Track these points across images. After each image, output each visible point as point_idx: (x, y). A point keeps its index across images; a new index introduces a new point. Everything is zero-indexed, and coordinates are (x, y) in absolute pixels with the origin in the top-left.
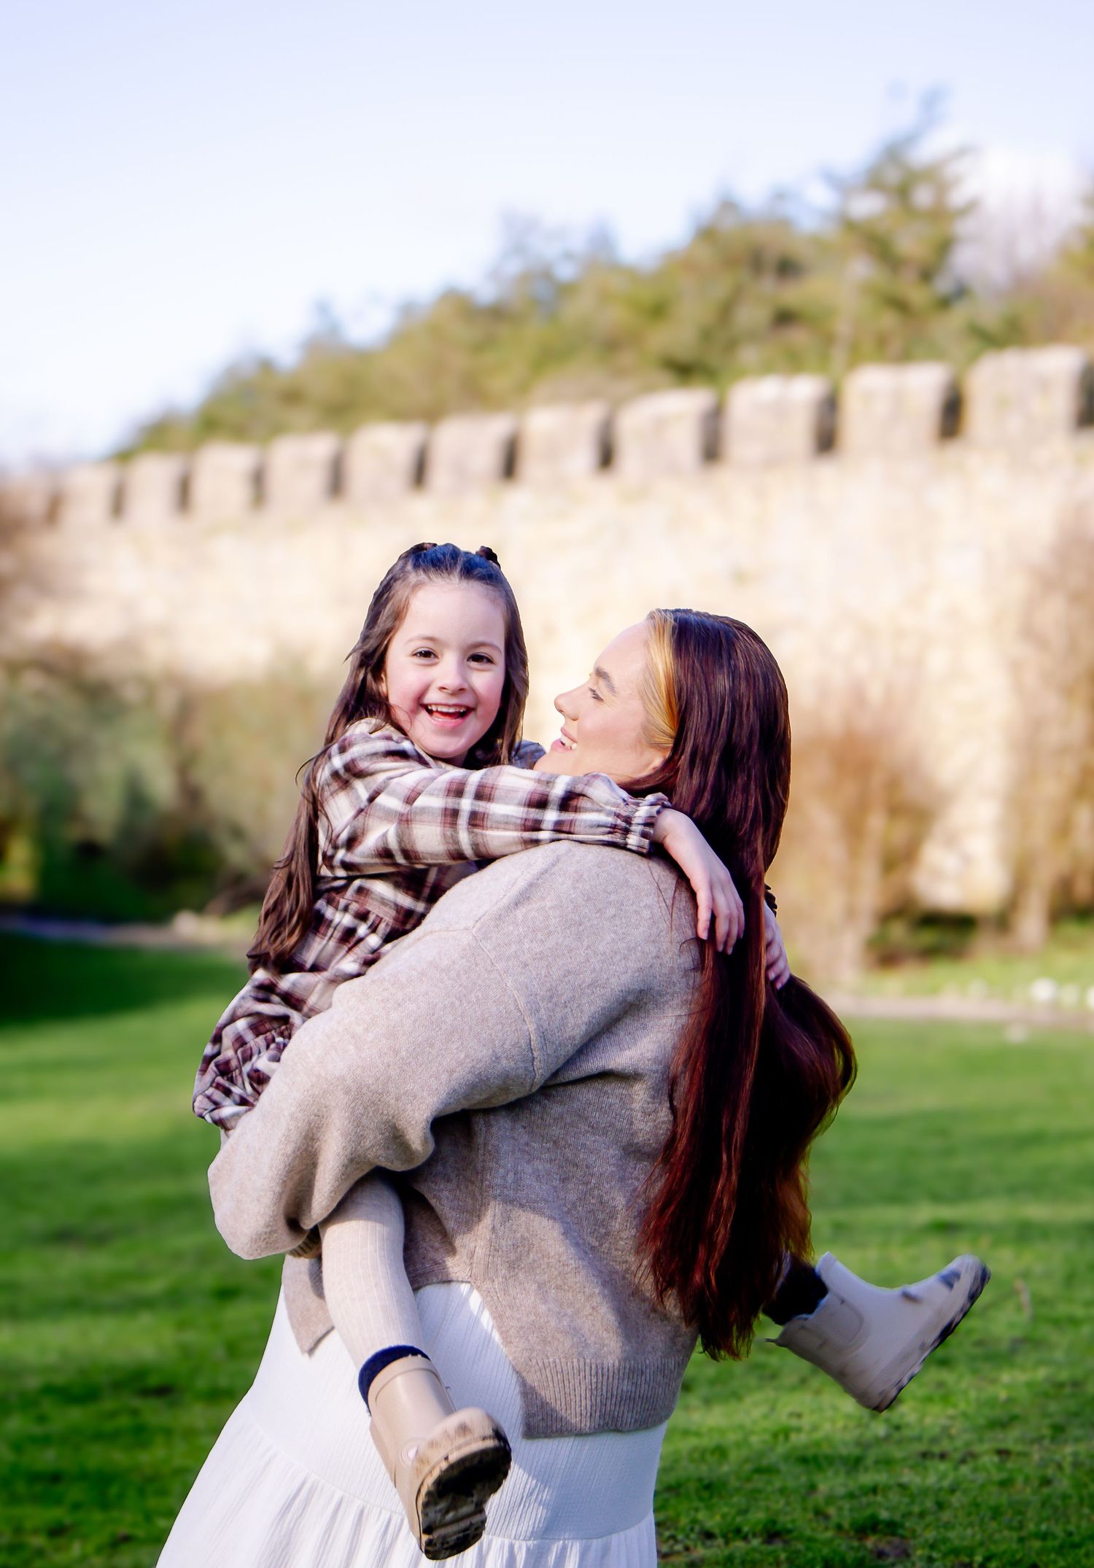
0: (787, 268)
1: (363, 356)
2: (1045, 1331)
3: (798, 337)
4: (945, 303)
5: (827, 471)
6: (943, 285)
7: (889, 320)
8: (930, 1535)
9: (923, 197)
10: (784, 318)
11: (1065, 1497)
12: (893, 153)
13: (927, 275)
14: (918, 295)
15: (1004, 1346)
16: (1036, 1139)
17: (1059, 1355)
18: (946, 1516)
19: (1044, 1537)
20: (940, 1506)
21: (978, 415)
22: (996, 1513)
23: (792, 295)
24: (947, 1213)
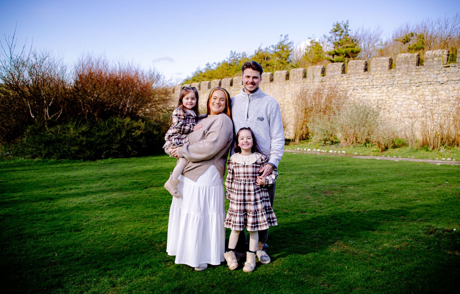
0: (268, 58)
1: (213, 70)
2: (292, 185)
3: (269, 67)
4: (288, 63)
5: (271, 84)
6: (288, 60)
7: (281, 65)
8: (275, 206)
9: (285, 49)
10: (267, 65)
11: (292, 202)
12: (281, 43)
13: (286, 59)
14: (285, 62)
15: (287, 186)
16: (295, 165)
17: (293, 187)
18: (278, 204)
19: (289, 206)
20: (277, 203)
21: (291, 77)
22: (283, 203)
23: (268, 62)
24: (282, 173)
